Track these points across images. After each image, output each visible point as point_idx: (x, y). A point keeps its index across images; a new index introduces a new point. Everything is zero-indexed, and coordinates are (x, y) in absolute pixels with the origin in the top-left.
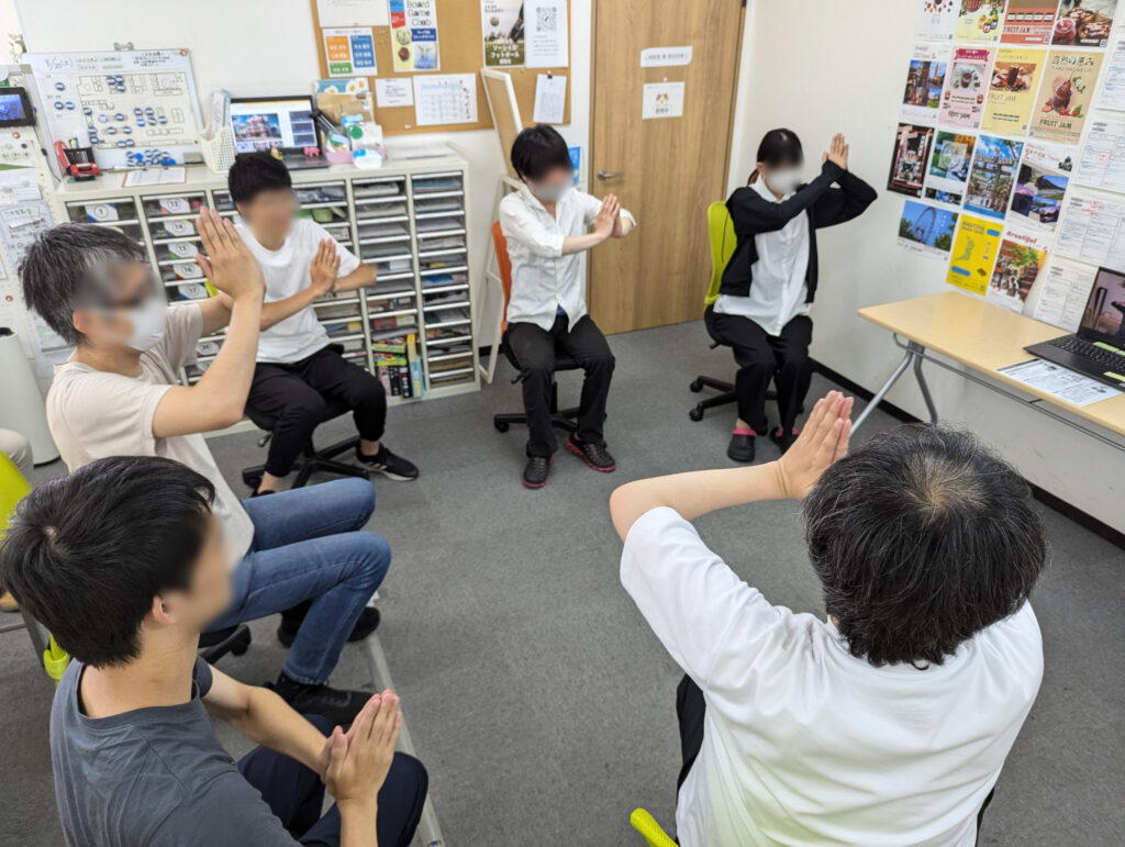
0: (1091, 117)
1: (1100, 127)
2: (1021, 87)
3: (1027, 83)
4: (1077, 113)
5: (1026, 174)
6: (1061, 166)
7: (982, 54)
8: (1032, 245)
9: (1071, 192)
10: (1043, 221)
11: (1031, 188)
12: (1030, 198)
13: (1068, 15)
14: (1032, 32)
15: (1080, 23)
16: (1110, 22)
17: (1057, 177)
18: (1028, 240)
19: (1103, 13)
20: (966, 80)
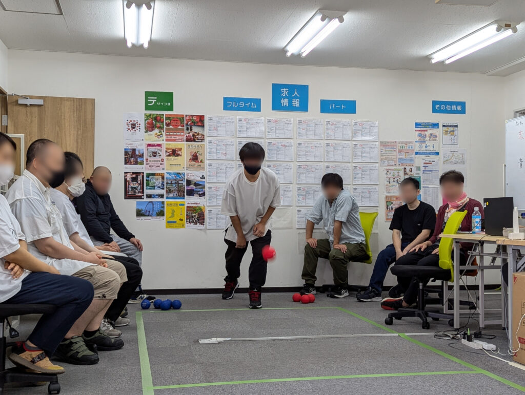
0: (207, 162)
1: (210, 165)
2: (178, 155)
3: (181, 154)
4: (201, 161)
5: (189, 182)
6: (201, 178)
7: (159, 145)
8: (198, 205)
9: (207, 186)
10: (200, 196)
11: (192, 186)
12: (193, 190)
13: (189, 133)
14: (177, 138)
15: (194, 135)
16: (204, 135)
17: (201, 182)
18: (196, 204)
19: (200, 133)
20: (155, 154)
